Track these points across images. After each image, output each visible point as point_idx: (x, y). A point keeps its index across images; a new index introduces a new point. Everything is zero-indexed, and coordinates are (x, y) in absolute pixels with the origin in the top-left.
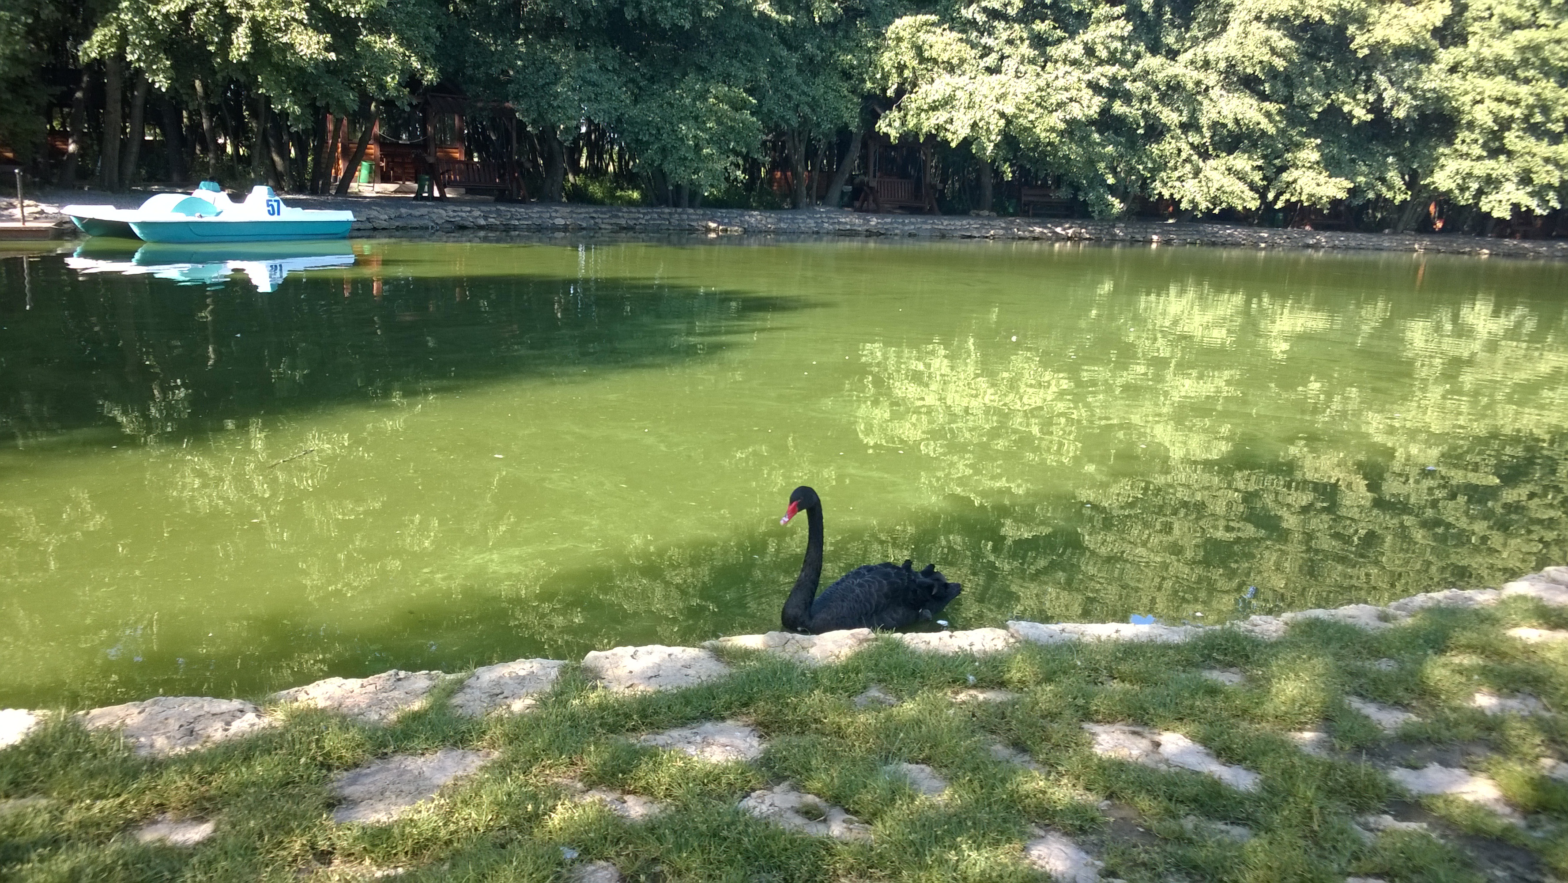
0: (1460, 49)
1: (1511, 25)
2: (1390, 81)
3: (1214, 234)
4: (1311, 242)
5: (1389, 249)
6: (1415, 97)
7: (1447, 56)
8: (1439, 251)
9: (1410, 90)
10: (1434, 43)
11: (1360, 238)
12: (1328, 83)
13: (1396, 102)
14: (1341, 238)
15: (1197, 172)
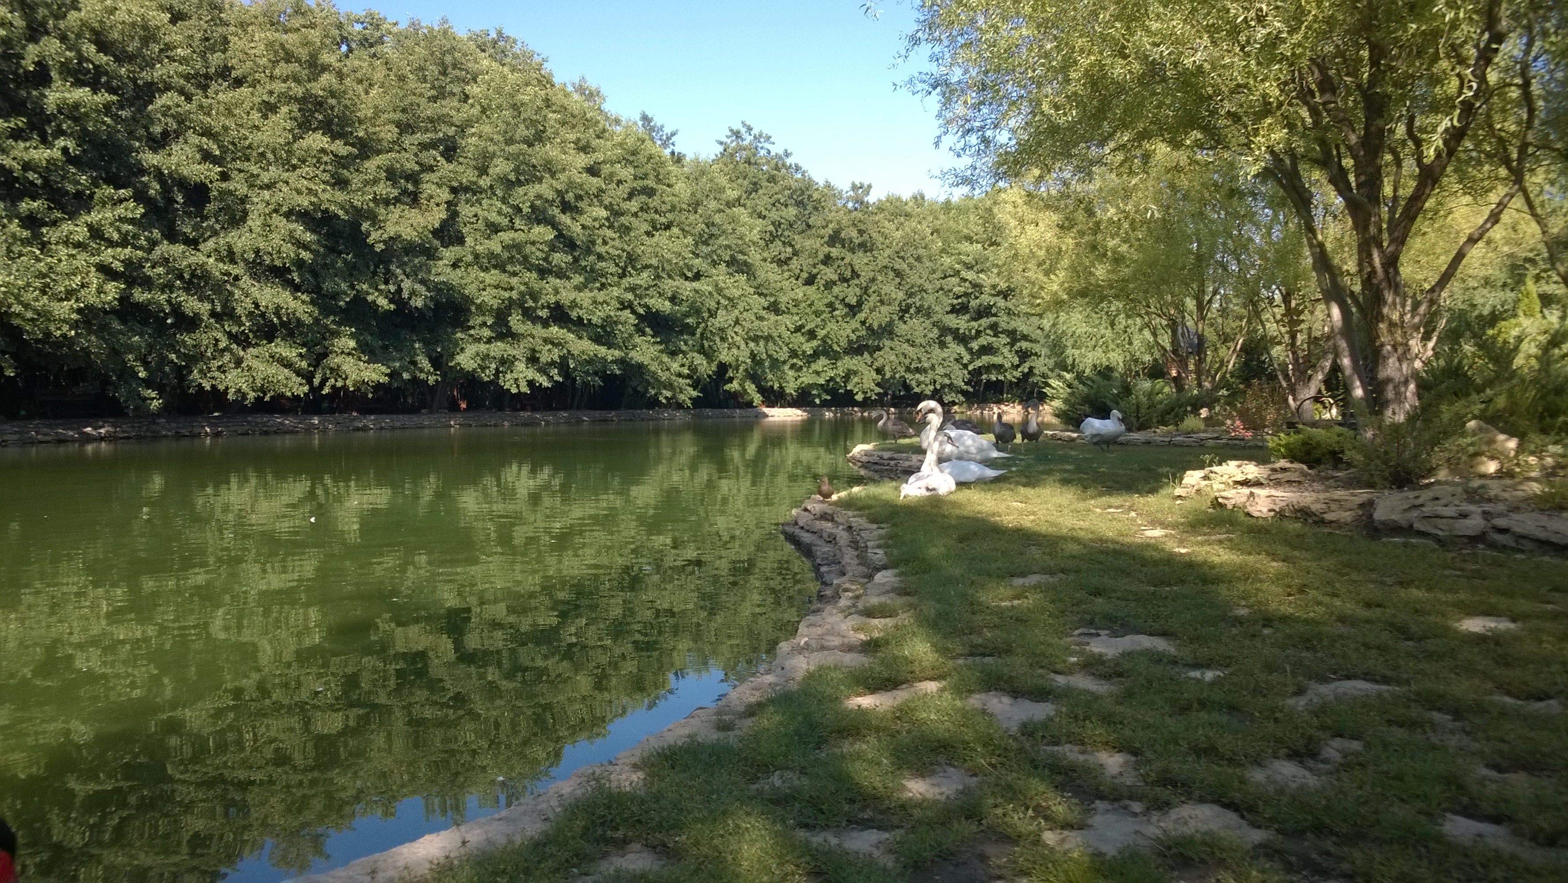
0: (457, 248)
1: (494, 229)
2: (405, 273)
3: (264, 424)
4: (360, 425)
5: (429, 427)
6: (428, 290)
7: (448, 254)
8: (471, 425)
9: (423, 282)
10: (437, 243)
11: (401, 420)
12: (351, 275)
13: (413, 293)
14: (387, 420)
15: (238, 362)
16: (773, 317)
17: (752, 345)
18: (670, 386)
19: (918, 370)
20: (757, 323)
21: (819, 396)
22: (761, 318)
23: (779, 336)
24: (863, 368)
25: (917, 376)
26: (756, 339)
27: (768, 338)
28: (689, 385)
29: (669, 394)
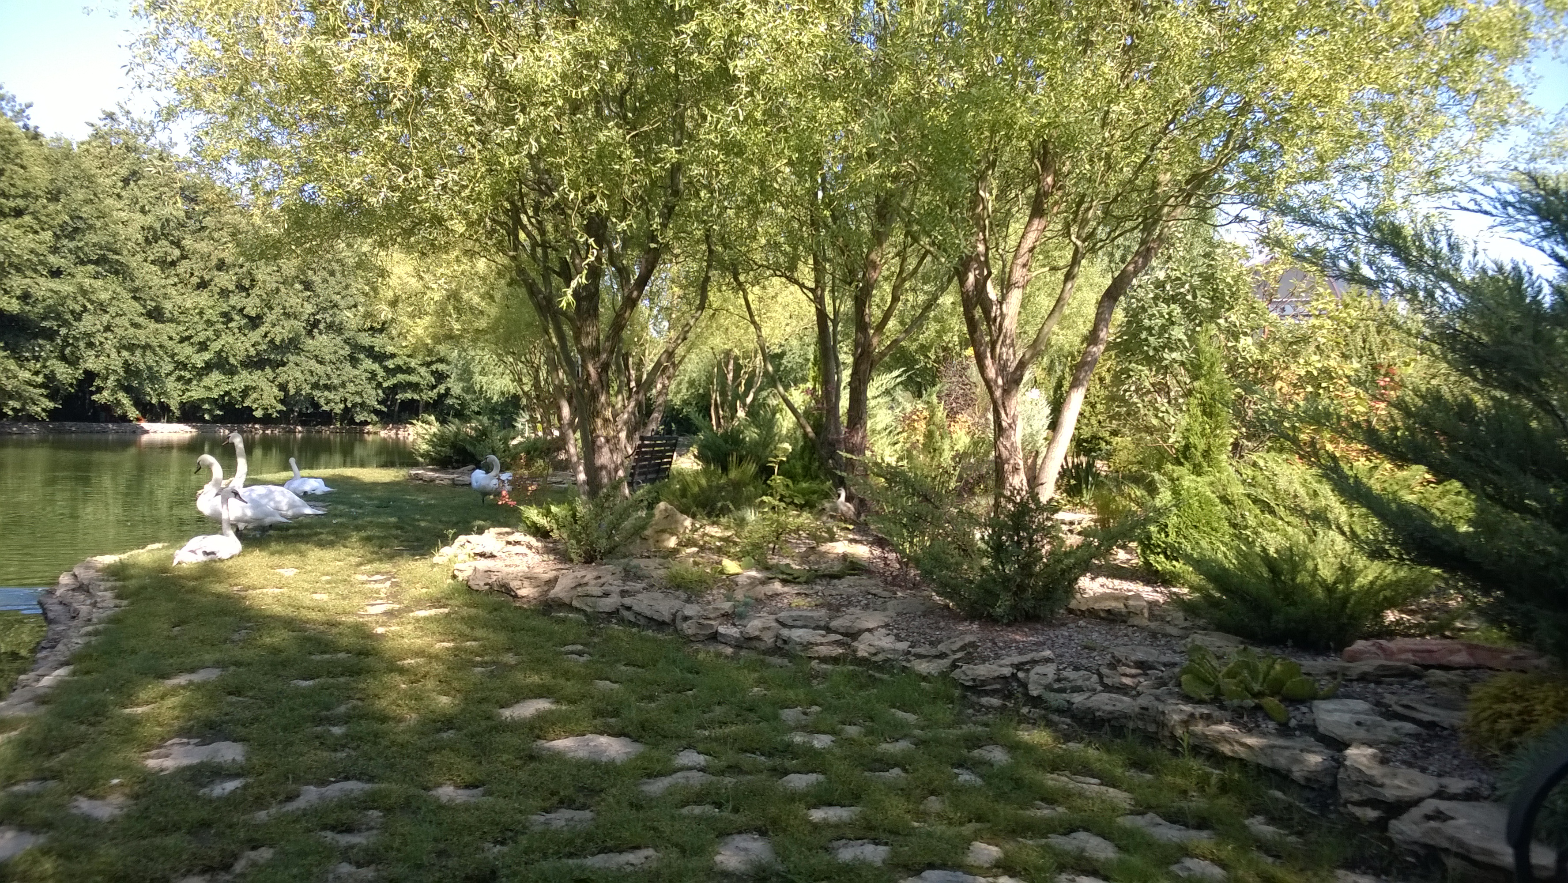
16: (153, 325)
17: (125, 353)
18: (17, 395)
19: (327, 387)
20: (132, 330)
21: (210, 411)
22: (136, 325)
23: (160, 346)
24: (264, 385)
25: (326, 393)
26: (131, 348)
27: (147, 347)
28: (46, 396)
29: (17, 405)
